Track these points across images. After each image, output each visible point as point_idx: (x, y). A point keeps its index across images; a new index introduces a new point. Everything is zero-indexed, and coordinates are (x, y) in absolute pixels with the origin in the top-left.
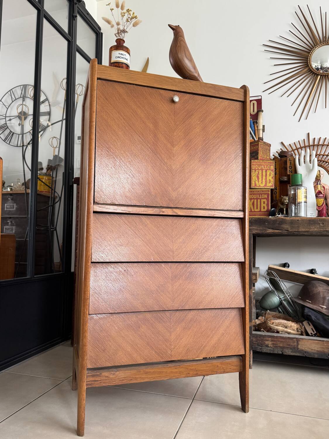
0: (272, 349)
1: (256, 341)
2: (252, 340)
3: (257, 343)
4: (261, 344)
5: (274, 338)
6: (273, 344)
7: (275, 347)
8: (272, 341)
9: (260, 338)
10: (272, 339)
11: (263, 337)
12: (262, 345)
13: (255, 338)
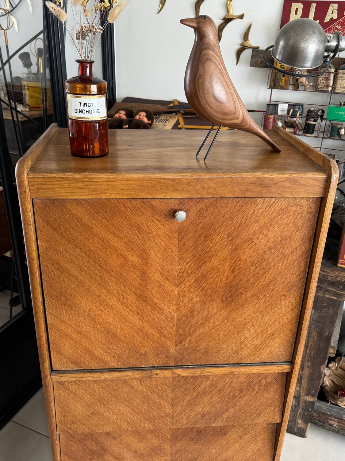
0: (337, 430)
1: (318, 417)
2: (313, 414)
3: (318, 419)
4: (322, 421)
5: (342, 421)
6: (340, 426)
7: (341, 429)
8: (338, 422)
9: (323, 415)
10: (339, 421)
11: (328, 416)
12: (324, 422)
13: (318, 414)
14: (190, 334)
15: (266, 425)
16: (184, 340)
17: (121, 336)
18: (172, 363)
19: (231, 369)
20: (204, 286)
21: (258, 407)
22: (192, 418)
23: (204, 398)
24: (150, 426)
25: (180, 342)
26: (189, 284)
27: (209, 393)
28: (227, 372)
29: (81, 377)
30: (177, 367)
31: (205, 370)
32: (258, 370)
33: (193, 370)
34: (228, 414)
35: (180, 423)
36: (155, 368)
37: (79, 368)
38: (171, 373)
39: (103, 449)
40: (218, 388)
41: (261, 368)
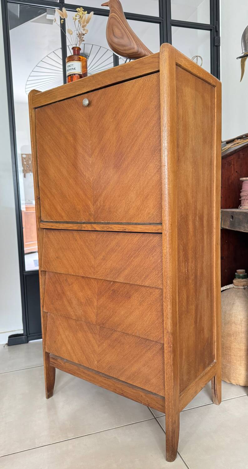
14: (100, 195)
15: (158, 296)
16: (97, 200)
17: (68, 197)
18: (92, 220)
19: (123, 226)
20: (104, 155)
21: (146, 269)
22: (105, 271)
23: (112, 255)
24: (83, 273)
25: (95, 202)
26: (96, 155)
27: (116, 251)
28: (122, 229)
29: (52, 226)
30: (95, 223)
31: (109, 226)
32: (140, 228)
33: (102, 225)
34: (126, 272)
35: (98, 274)
36: (84, 223)
37: (51, 221)
38: (91, 227)
39: (63, 293)
40: (121, 247)
41: (143, 227)
